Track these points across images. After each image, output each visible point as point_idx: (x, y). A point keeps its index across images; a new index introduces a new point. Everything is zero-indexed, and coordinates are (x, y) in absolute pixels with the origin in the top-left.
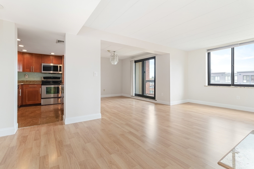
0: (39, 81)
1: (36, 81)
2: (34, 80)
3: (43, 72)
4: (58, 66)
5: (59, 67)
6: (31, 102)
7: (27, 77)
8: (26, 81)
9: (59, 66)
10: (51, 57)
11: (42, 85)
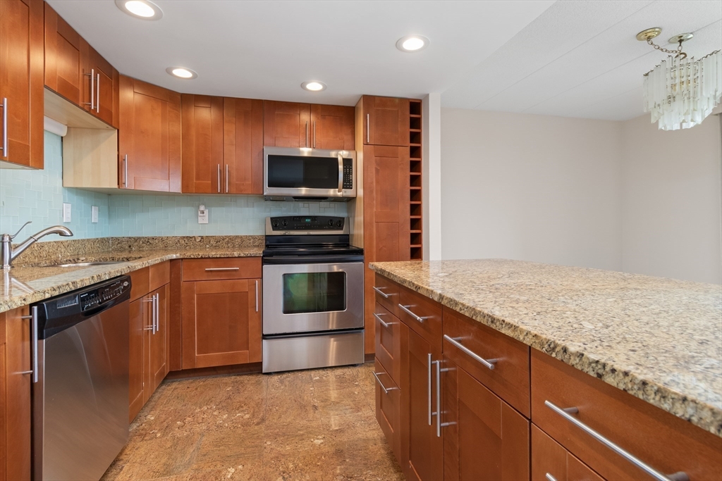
0: (254, 237)
1: (241, 237)
2: (232, 234)
3: (268, 191)
4: (336, 160)
5: (341, 167)
6: (215, 358)
7: (204, 219)
8: (202, 237)
9: (340, 159)
10: (305, 118)
11: (265, 262)
